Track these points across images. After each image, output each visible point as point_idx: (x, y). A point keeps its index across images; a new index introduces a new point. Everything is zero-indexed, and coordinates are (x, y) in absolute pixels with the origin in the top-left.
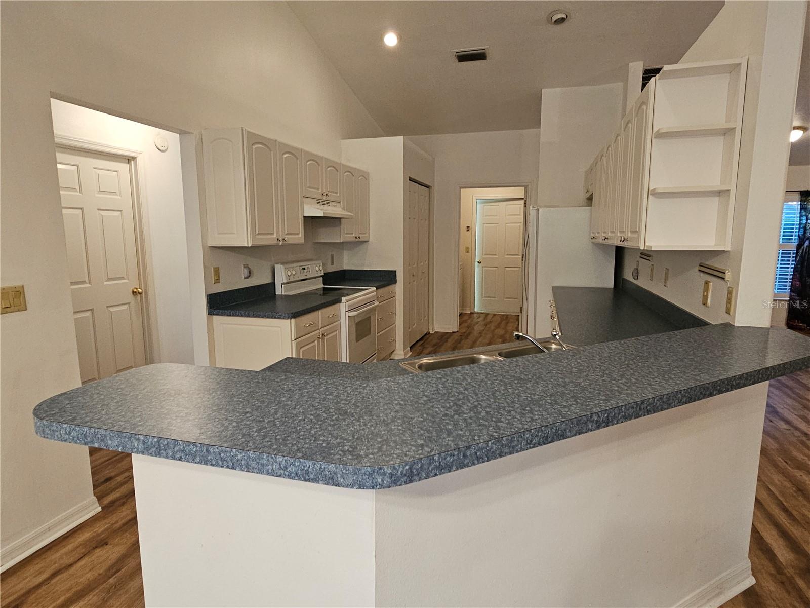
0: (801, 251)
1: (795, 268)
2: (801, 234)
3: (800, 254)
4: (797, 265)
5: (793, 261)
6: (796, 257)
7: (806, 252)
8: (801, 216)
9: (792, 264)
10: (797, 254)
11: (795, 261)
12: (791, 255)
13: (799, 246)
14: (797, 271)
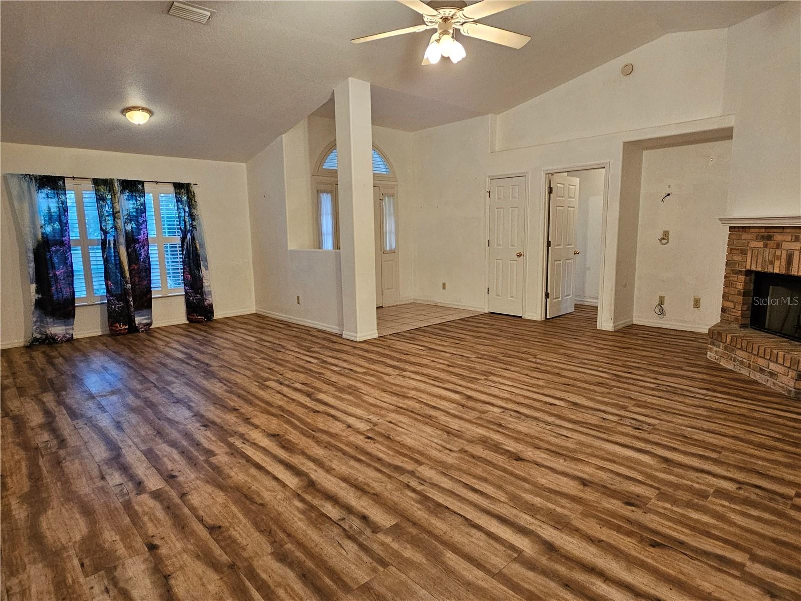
0: (185, 245)
1: (183, 262)
2: (182, 227)
3: (185, 247)
4: (185, 258)
5: (180, 254)
6: (182, 251)
7: (190, 245)
8: (179, 209)
9: (180, 258)
10: (182, 247)
11: (182, 254)
12: (178, 249)
13: (183, 239)
14: (186, 265)
